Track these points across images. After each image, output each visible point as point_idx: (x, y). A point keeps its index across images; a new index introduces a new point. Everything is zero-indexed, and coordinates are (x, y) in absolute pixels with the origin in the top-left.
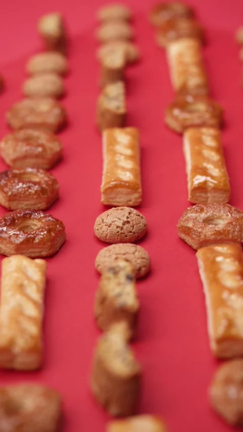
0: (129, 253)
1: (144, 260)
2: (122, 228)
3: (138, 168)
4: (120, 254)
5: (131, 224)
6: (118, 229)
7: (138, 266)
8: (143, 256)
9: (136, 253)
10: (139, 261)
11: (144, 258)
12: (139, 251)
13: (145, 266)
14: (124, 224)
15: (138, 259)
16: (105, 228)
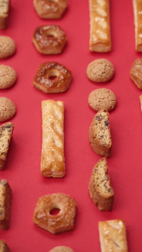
0: (106, 98)
1: (113, 101)
2: (101, 76)
3: (109, 28)
4: (101, 99)
5: (106, 73)
6: (100, 77)
7: (110, 105)
8: (113, 99)
9: (109, 97)
10: (111, 103)
11: (113, 100)
12: (111, 96)
13: (113, 105)
14: (103, 73)
15: (110, 101)
16: (93, 75)
